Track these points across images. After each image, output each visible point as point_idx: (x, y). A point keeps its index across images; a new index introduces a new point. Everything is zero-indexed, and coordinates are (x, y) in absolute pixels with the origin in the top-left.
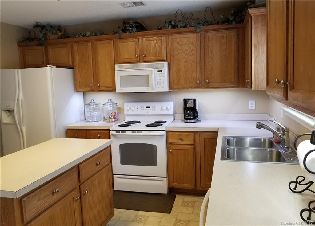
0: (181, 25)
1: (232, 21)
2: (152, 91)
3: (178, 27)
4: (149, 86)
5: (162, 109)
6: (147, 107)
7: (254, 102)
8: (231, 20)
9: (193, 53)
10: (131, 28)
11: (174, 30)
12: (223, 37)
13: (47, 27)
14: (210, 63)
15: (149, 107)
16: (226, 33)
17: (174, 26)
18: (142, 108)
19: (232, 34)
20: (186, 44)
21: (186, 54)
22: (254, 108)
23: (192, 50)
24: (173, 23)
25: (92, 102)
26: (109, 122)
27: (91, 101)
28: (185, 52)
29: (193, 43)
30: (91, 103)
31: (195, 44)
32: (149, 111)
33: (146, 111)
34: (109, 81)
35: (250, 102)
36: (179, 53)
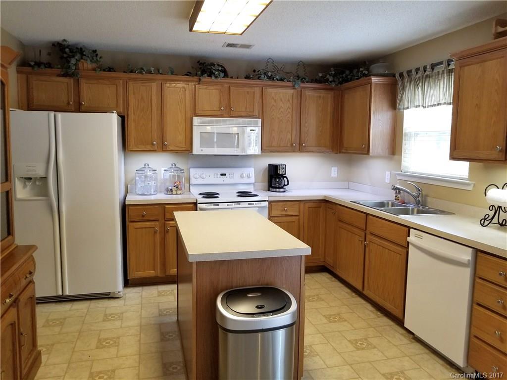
0: (278, 77)
1: (331, 82)
2: (242, 154)
3: (273, 80)
4: (238, 148)
5: (242, 177)
6: (222, 175)
7: (336, 168)
8: (330, 80)
9: (289, 112)
10: (217, 72)
11: (270, 83)
12: (320, 97)
13: (84, 51)
14: (306, 125)
15: (225, 175)
16: (323, 93)
17: (271, 78)
18: (216, 176)
19: (329, 96)
20: (281, 100)
21: (281, 111)
22: (336, 175)
23: (287, 109)
24: (270, 74)
25: (147, 166)
26: (177, 194)
27: (145, 165)
28: (280, 109)
29: (289, 100)
30: (144, 168)
31: (291, 101)
32: (226, 180)
33: (221, 180)
34: (181, 138)
35: (333, 169)
36: (273, 110)
